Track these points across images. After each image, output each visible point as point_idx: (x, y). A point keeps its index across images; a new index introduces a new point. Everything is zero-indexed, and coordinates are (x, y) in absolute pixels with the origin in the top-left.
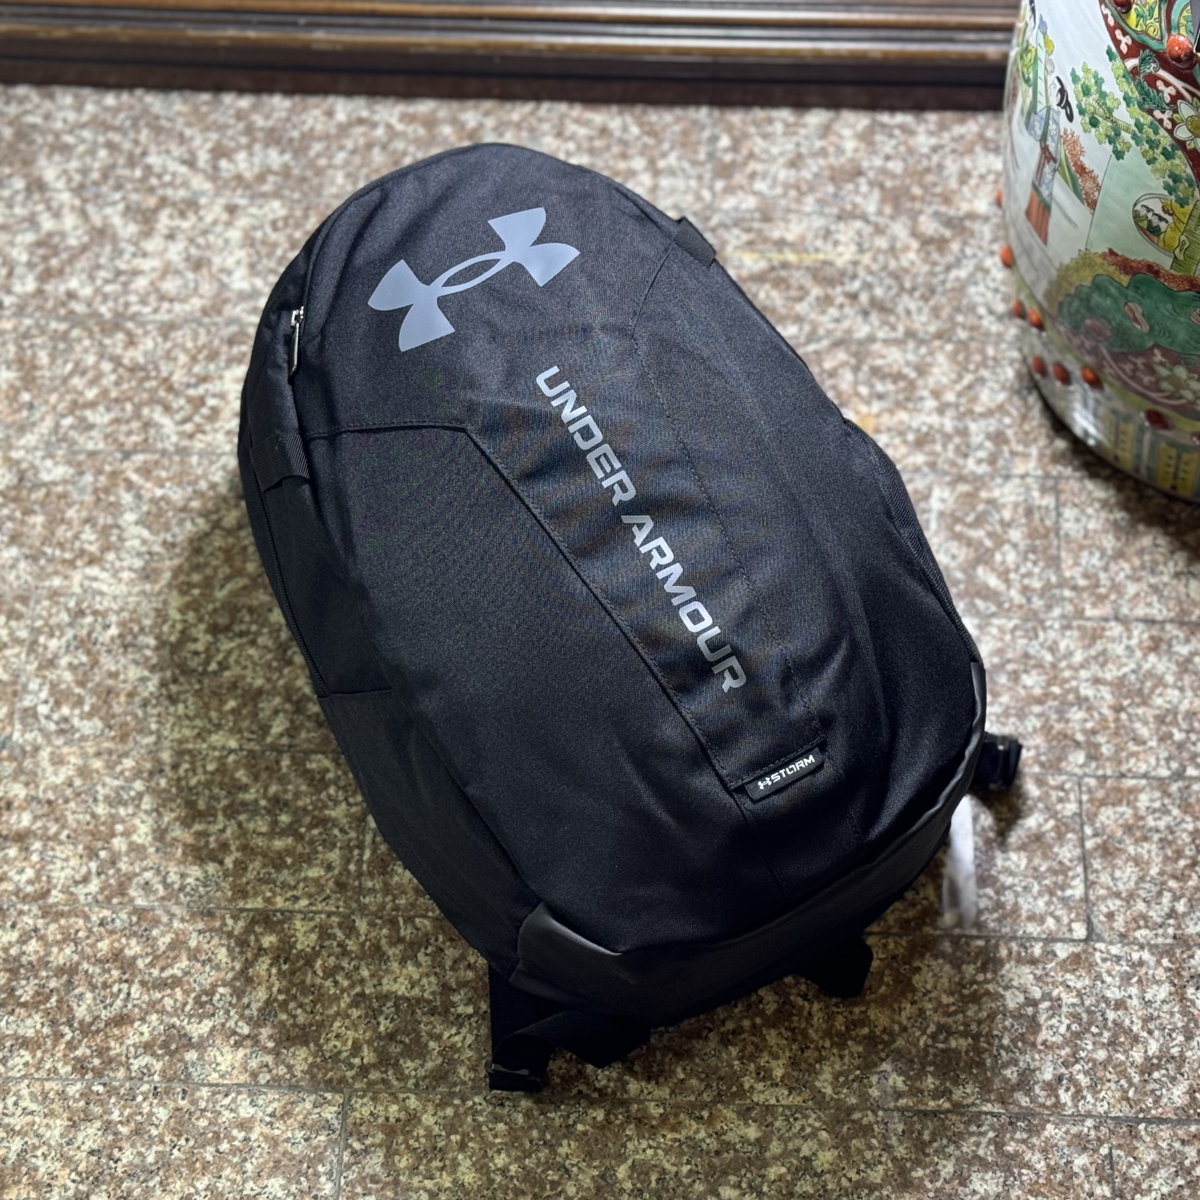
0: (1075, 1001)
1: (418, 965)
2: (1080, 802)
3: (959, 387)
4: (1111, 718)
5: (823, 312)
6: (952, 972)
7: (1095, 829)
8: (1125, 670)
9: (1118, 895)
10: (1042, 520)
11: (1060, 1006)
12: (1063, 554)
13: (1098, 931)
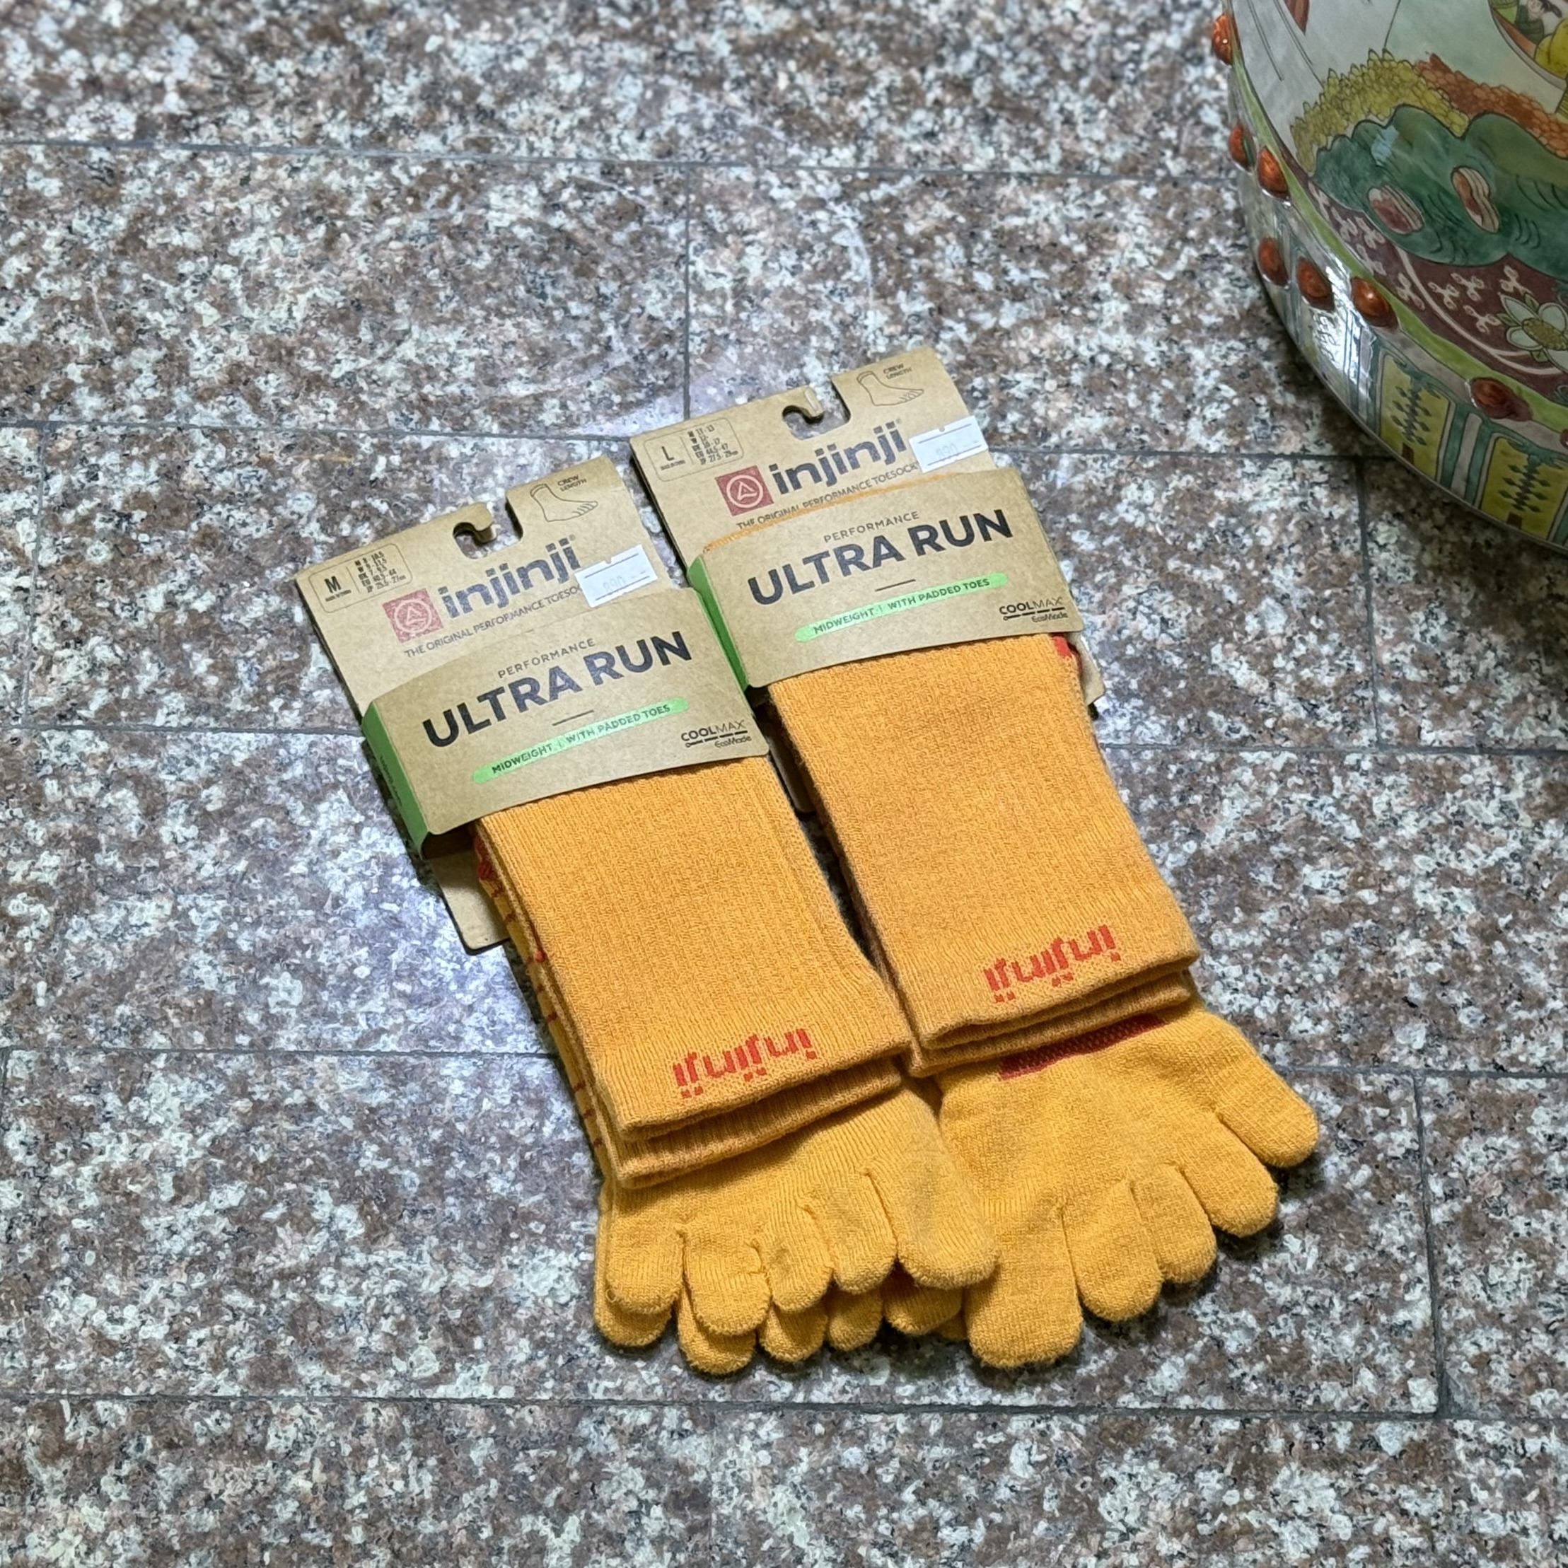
0: (1417, 1542)
1: (103, 1501)
2: (1419, 1128)
3: (1168, 276)
4: (1474, 955)
5: (903, 119)
6: (1177, 1488)
7: (1451, 1182)
8: (1502, 852)
9: (1496, 1319)
10: (1334, 547)
11: (1389, 1554)
12: (1377, 617)
13: (1459, 1398)
